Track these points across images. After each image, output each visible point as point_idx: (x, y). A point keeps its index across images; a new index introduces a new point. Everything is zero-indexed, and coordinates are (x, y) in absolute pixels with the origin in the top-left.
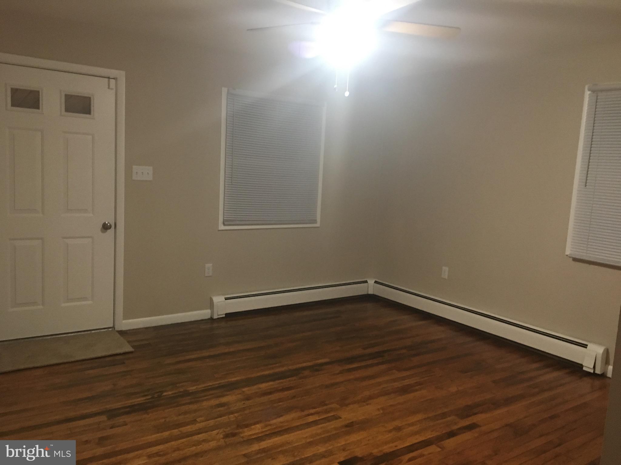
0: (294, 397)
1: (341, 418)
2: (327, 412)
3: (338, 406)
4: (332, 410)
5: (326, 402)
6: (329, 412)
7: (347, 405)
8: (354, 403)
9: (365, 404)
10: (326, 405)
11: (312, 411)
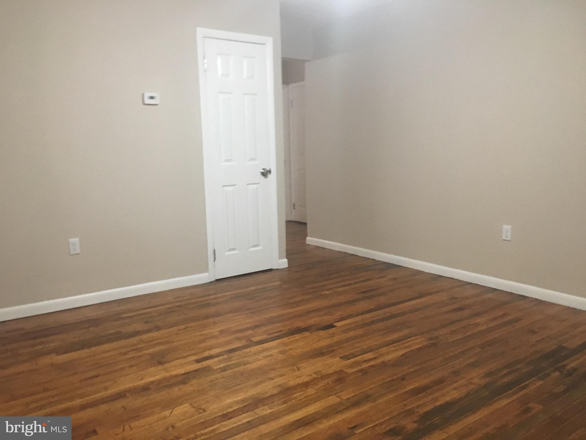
0: (403, 379)
1: (340, 357)
2: (358, 363)
3: (346, 371)
4: (351, 366)
5: (361, 374)
6: (354, 363)
7: (335, 373)
8: (328, 376)
9: (315, 376)
10: (361, 371)
11: (372, 363)
